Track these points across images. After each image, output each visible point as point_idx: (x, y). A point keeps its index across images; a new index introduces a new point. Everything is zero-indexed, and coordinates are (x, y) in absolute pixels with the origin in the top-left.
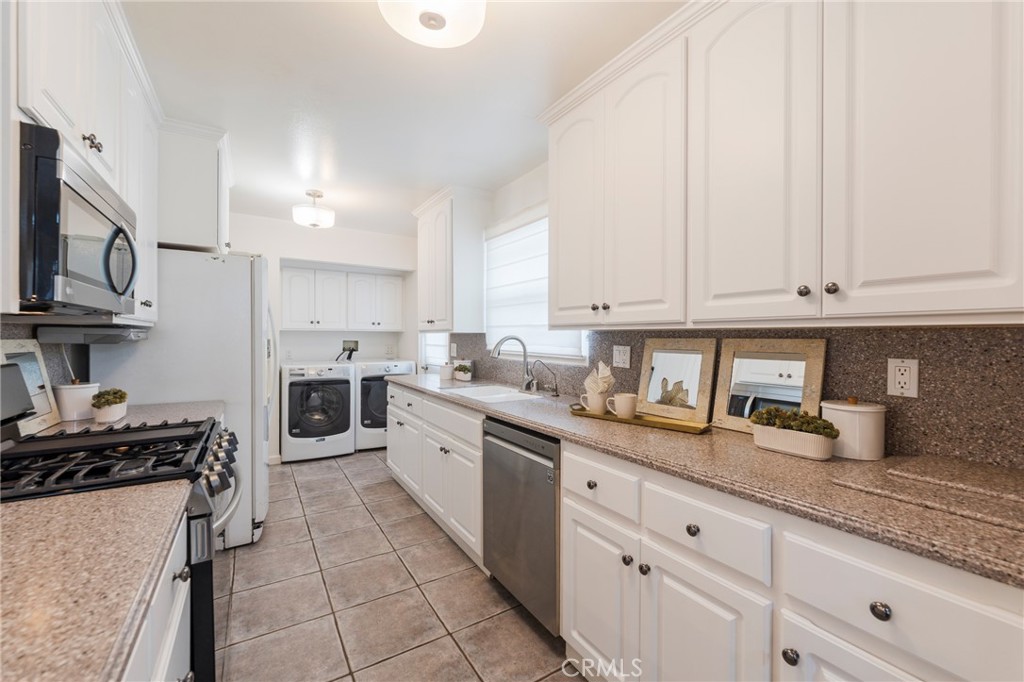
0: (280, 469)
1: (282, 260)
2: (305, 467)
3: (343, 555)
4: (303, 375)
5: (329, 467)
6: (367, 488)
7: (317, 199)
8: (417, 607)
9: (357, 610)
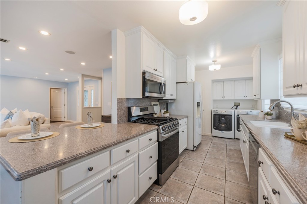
0: (210, 137)
1: (212, 80)
2: (217, 139)
3: (211, 162)
4: (217, 112)
5: (224, 141)
6: (231, 150)
7: (215, 62)
8: (220, 185)
9: (205, 175)
